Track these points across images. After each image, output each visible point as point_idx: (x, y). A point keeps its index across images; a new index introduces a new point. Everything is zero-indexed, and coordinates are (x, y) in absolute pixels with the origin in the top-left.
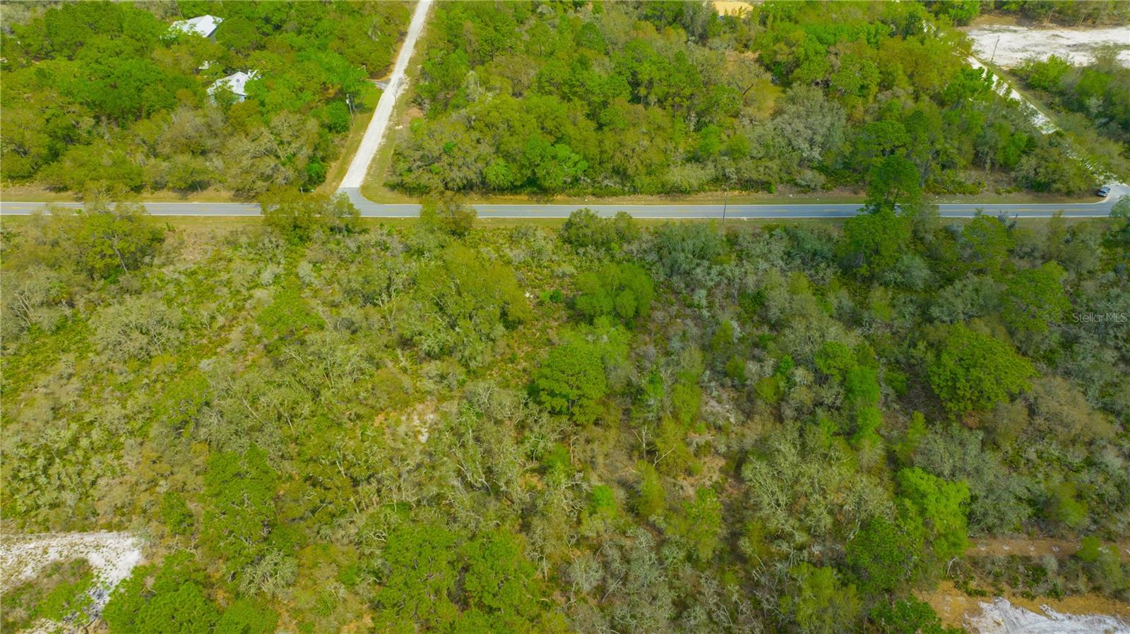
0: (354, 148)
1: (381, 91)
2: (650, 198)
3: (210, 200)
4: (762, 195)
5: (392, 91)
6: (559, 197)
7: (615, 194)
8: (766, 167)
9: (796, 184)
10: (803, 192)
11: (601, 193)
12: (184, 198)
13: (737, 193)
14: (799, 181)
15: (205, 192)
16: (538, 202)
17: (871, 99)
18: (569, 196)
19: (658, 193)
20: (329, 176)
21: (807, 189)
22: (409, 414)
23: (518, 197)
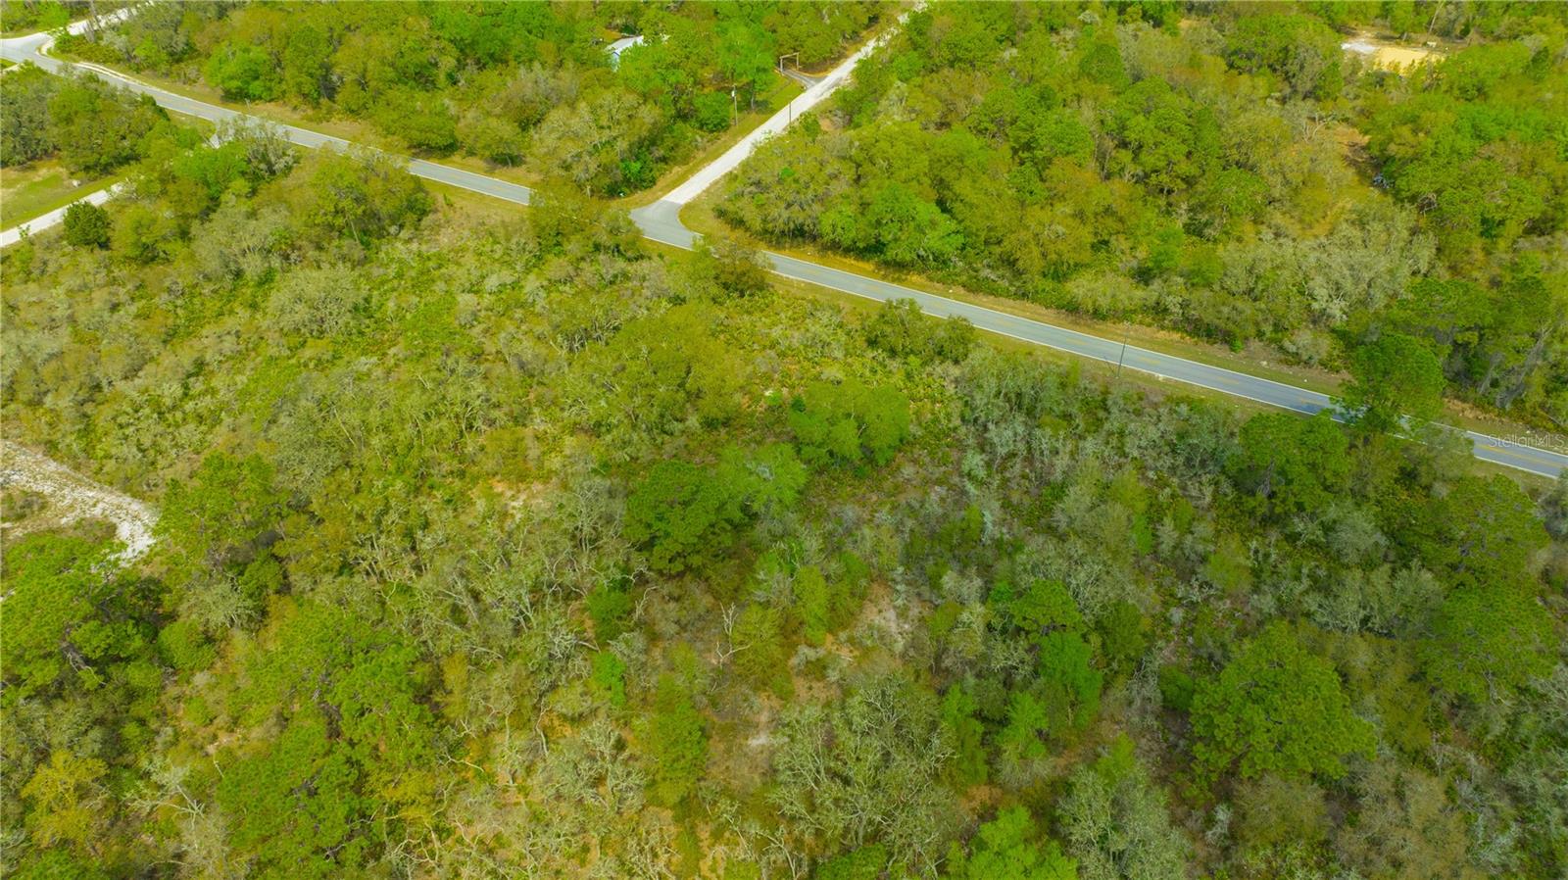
0: (716, 155)
1: (802, 89)
2: (1044, 311)
3: (514, 180)
4: (1219, 350)
5: (814, 93)
6: (915, 278)
7: (993, 292)
8: (1234, 308)
9: (1281, 348)
10: (1286, 362)
11: (976, 287)
12: (490, 172)
13: (1176, 336)
14: (1287, 344)
15: (515, 170)
16: (884, 277)
17: (1502, 244)
18: (931, 279)
19: (1057, 307)
20: (661, 183)
21: (1294, 359)
22: (519, 491)
23: (861, 264)
